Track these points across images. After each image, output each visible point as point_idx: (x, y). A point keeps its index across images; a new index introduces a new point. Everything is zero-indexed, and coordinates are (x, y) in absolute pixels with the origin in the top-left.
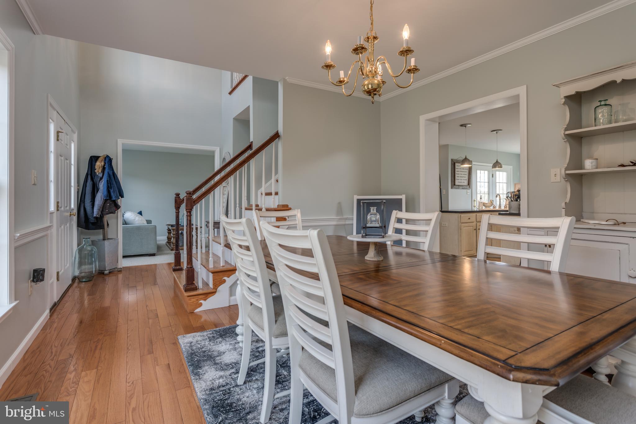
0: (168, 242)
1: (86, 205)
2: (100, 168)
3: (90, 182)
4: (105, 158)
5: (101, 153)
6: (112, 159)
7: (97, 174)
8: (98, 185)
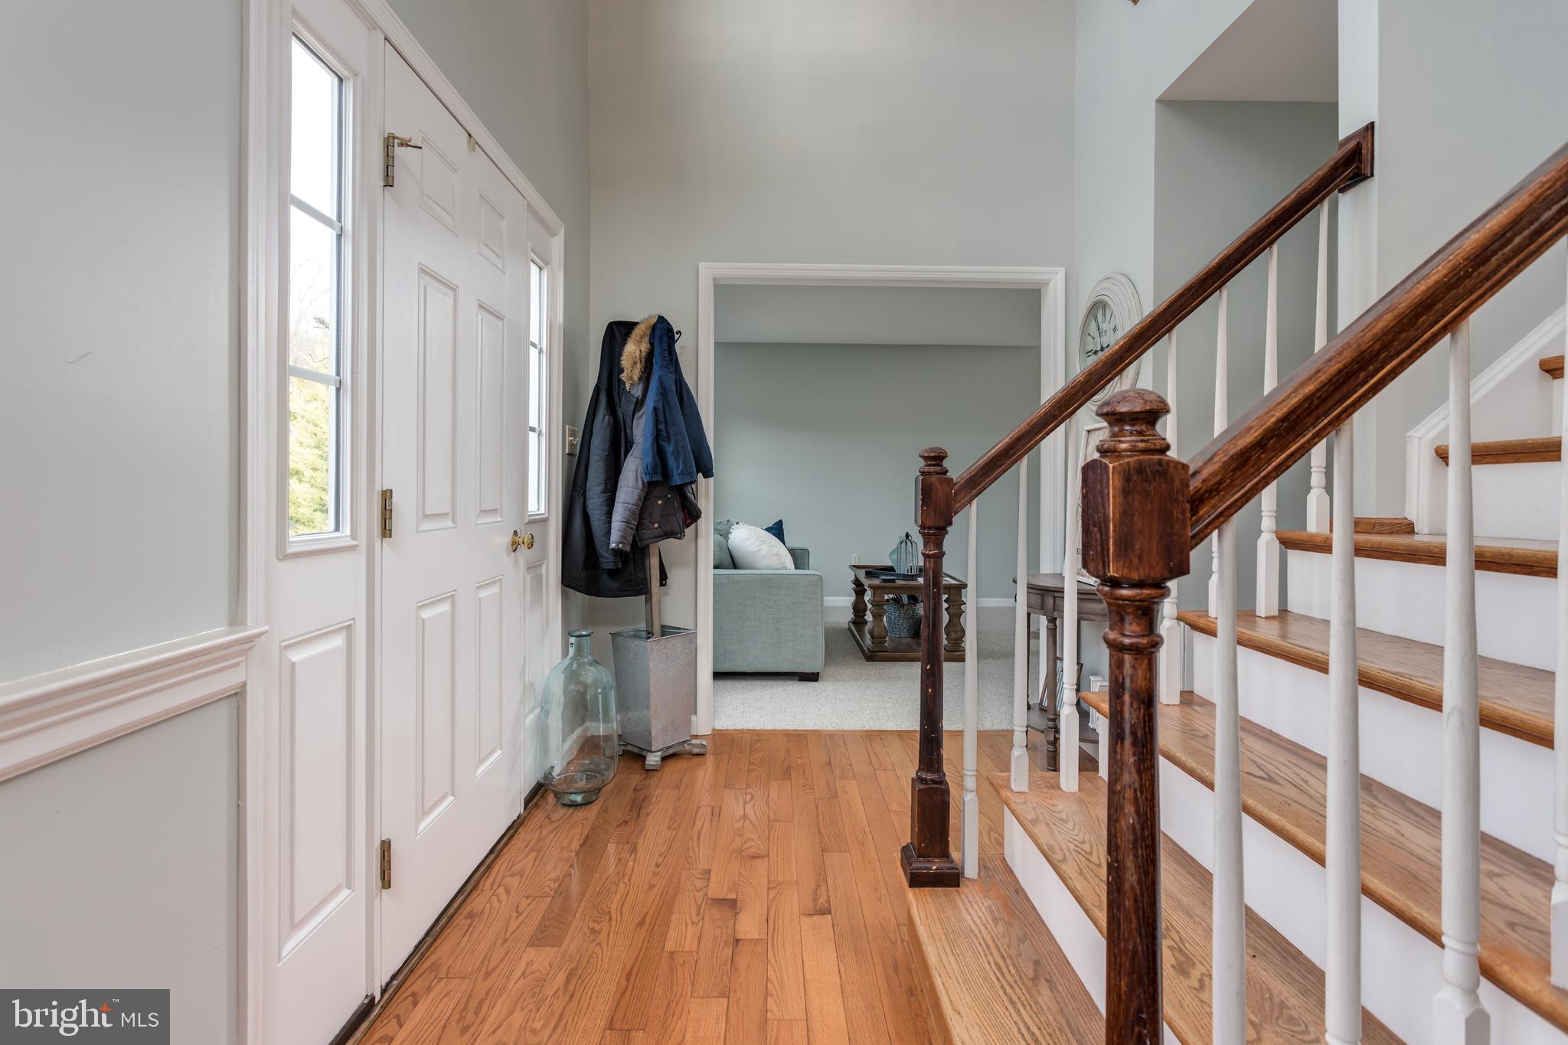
0: (854, 622)
1: (589, 503)
2: (635, 363)
3: (604, 419)
4: (654, 328)
5: (641, 312)
6: (679, 332)
7: (628, 386)
8: (628, 430)
